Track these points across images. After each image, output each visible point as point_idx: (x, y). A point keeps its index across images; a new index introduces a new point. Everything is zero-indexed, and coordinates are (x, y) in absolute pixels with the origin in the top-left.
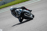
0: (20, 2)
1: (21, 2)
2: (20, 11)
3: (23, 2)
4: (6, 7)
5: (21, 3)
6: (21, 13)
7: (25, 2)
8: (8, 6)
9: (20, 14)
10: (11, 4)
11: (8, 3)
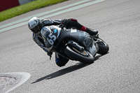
2: (53, 34)
9: (52, 43)
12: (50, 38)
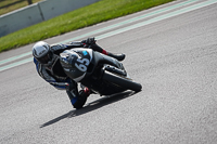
0: (68, 28)
1: (73, 26)
2: (84, 57)
3: (83, 27)
4: (6, 50)
5: (74, 29)
6: (90, 64)
7: (91, 25)
8: (15, 47)
9: (85, 69)
10: (26, 36)
11: (13, 31)
12: (79, 63)
